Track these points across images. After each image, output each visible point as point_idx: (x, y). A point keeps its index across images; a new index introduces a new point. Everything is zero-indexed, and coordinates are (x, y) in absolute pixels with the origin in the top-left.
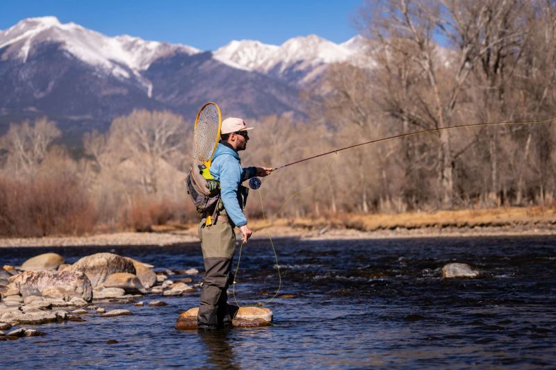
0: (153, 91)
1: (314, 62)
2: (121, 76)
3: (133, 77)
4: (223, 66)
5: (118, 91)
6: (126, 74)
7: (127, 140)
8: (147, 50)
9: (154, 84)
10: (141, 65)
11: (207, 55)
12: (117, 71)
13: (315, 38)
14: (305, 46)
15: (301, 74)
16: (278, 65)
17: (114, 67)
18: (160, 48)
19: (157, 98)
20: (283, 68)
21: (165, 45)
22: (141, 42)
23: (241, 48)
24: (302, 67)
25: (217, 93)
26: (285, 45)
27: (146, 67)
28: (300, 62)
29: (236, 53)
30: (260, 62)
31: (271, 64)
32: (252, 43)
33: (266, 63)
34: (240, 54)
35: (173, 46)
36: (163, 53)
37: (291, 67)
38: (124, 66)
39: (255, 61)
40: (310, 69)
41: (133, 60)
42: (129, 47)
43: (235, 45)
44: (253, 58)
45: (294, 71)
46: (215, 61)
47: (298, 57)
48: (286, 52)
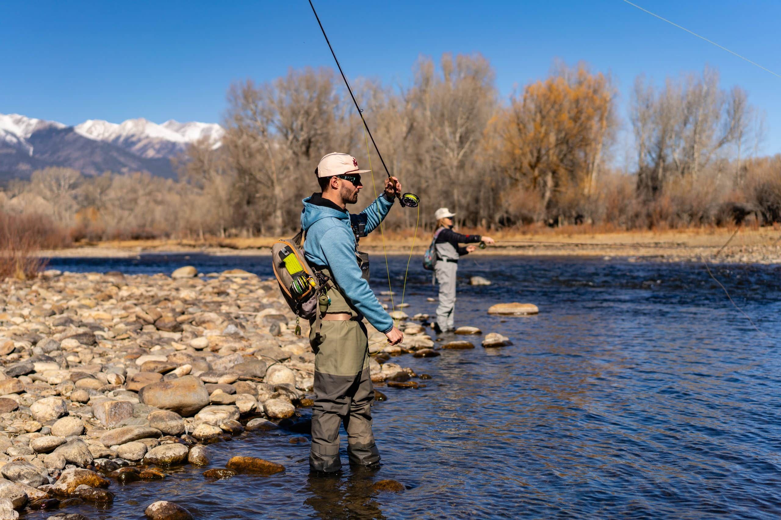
0: (34, 152)
1: (143, 136)
2: (11, 141)
3: (19, 142)
4: (81, 137)
5: (9, 151)
6: (14, 140)
7: (42, 186)
8: (29, 125)
9: (34, 147)
10: (26, 134)
11: (70, 130)
12: (9, 138)
13: (143, 121)
14: (136, 125)
15: (134, 143)
16: (118, 137)
17: (6, 136)
18: (38, 123)
19: (37, 156)
20: (122, 139)
21: (41, 122)
22: (25, 119)
23: (93, 125)
24: (134, 139)
25: (76, 154)
26: (123, 124)
27: (29, 136)
28: (133, 136)
29: (90, 128)
30: (106, 135)
31: (113, 136)
32: (101, 122)
33: (110, 135)
34: (93, 129)
35: (48, 122)
36: (41, 127)
37: (127, 139)
38: (13, 135)
39: (103, 134)
40: (139, 140)
41: (20, 131)
42: (18, 122)
43: (89, 123)
44: (102, 132)
45: (129, 142)
46: (75, 134)
47: (132, 132)
48: (124, 129)
